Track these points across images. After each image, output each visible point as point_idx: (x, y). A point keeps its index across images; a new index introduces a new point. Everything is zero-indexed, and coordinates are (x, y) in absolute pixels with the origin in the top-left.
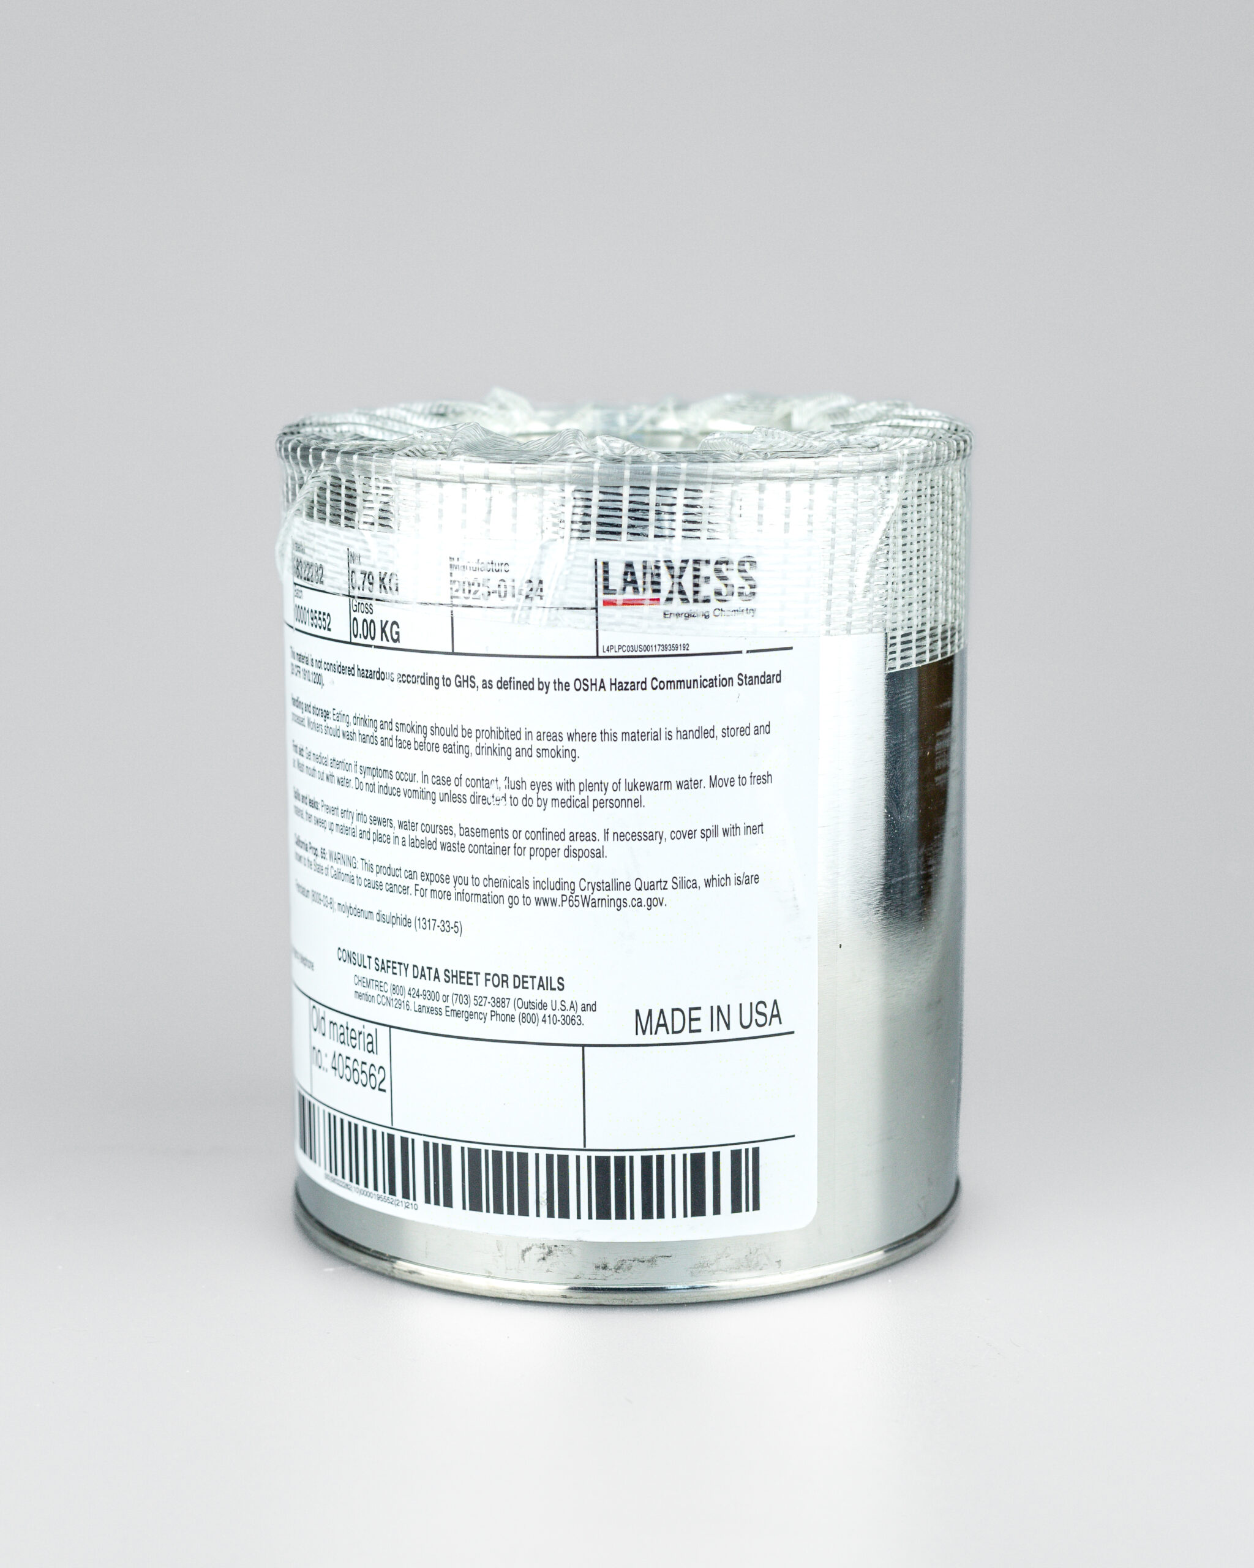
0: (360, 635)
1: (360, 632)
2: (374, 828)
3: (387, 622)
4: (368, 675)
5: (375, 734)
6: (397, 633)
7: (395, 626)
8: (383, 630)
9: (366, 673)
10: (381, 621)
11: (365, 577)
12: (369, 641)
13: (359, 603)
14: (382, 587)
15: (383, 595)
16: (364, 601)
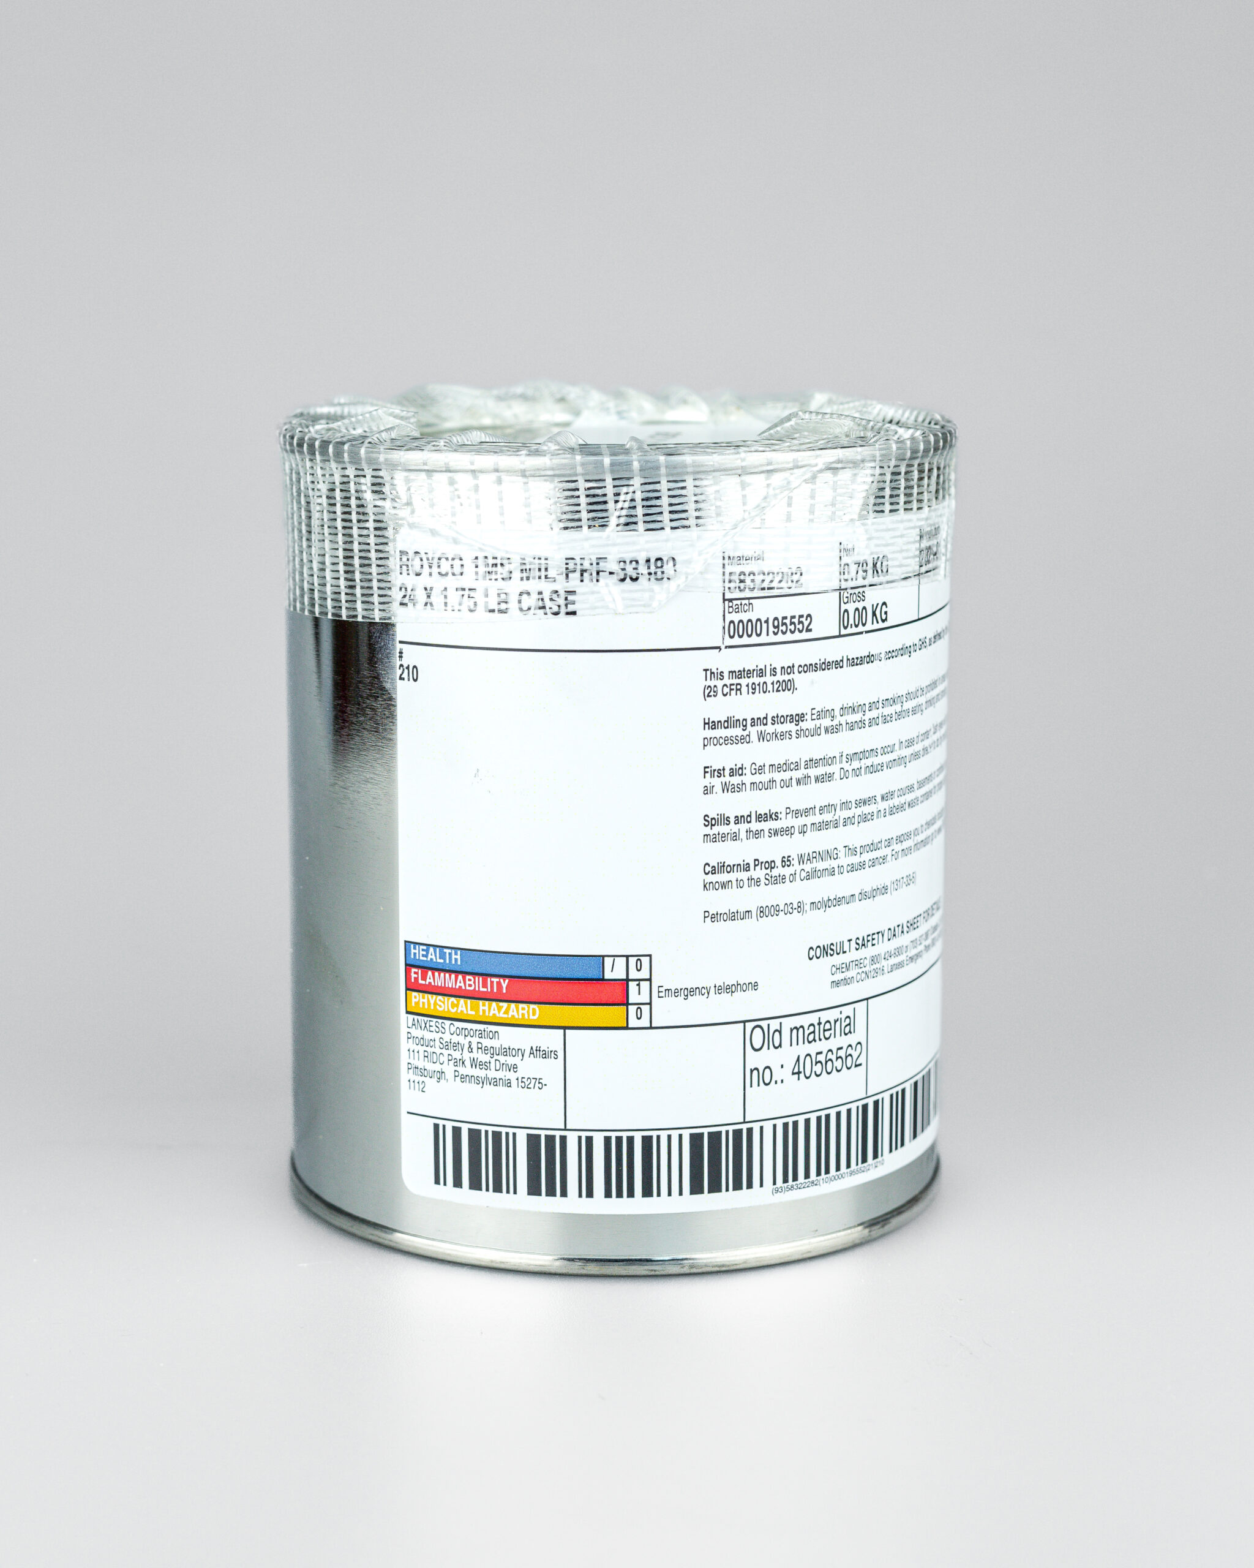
0: (851, 625)
1: (851, 621)
2: (859, 811)
3: (878, 604)
4: (858, 663)
5: (864, 718)
6: (886, 613)
7: (884, 606)
8: (874, 614)
9: (856, 660)
10: (873, 605)
11: (859, 566)
12: (861, 628)
13: (851, 594)
14: (875, 571)
15: (876, 580)
16: (856, 591)
